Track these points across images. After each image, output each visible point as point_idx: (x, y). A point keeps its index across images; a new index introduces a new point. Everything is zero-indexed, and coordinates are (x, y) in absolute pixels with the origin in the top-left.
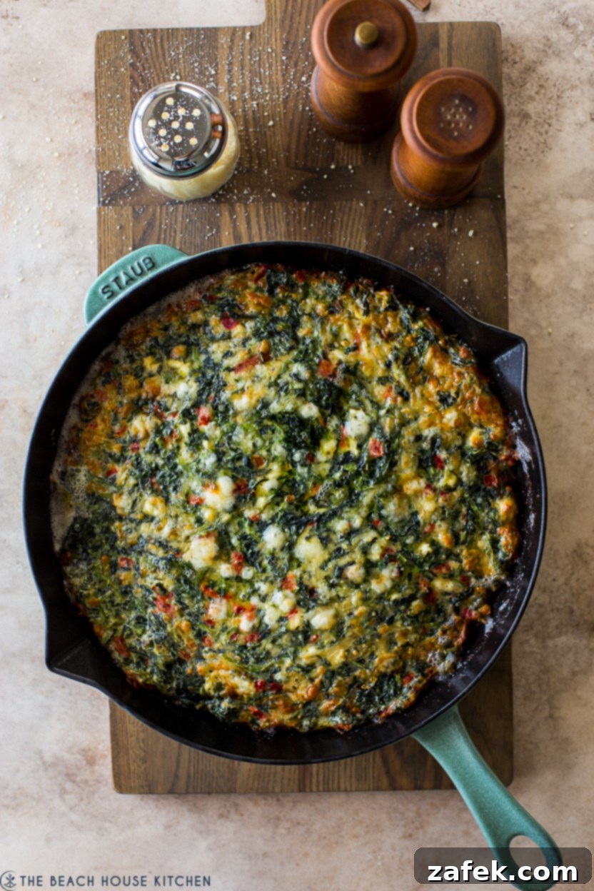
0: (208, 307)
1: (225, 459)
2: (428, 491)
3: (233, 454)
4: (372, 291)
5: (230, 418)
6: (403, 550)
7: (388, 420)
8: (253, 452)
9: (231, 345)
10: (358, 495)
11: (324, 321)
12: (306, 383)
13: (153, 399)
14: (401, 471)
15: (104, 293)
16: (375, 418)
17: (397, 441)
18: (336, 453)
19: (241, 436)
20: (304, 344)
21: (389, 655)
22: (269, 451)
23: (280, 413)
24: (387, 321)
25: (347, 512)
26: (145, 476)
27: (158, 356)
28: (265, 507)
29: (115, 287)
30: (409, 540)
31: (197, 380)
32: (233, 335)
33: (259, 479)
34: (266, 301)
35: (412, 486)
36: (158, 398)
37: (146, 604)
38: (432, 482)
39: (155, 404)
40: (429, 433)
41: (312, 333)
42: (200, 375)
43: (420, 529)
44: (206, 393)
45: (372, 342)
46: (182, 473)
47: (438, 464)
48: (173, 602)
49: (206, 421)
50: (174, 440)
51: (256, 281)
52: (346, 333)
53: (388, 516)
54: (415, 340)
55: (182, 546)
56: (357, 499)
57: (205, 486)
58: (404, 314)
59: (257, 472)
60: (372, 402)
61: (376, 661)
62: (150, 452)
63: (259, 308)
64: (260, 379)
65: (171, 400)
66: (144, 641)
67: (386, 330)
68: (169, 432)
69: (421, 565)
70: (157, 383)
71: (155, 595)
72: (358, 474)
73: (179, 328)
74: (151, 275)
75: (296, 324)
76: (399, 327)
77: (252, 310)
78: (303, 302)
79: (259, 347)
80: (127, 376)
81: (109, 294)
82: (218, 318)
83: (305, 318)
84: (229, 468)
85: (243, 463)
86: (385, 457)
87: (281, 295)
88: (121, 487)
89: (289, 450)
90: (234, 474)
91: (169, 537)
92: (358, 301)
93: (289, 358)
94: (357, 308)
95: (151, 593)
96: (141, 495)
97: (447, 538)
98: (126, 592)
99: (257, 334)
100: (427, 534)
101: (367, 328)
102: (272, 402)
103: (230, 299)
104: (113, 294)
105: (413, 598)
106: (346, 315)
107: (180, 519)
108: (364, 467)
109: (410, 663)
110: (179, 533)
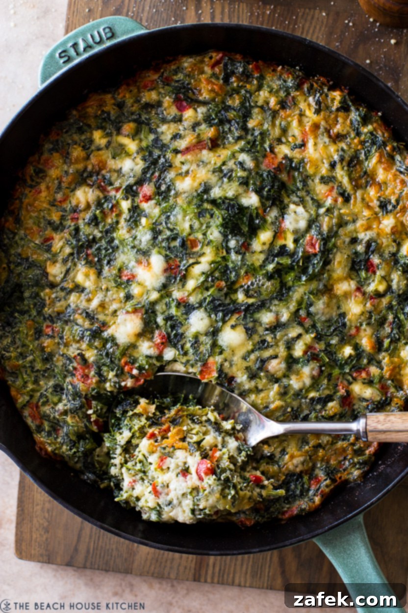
0: (163, 88)
1: (160, 238)
2: (357, 294)
3: (168, 233)
4: (326, 90)
5: (171, 198)
6: (326, 350)
7: (327, 219)
8: (190, 235)
9: (181, 128)
10: (289, 289)
11: (275, 114)
12: (250, 171)
13: (98, 174)
14: (333, 271)
15: (61, 57)
16: (314, 216)
17: (333, 240)
18: (272, 244)
19: (180, 217)
20: (252, 135)
21: (299, 453)
22: (204, 234)
23: (220, 198)
24: (337, 121)
25: (275, 305)
26: (82, 246)
27: (108, 131)
28: (194, 290)
29: (72, 52)
30: (334, 341)
31: (144, 159)
32: (184, 118)
33: (191, 261)
34: (221, 88)
35: (343, 287)
36: (104, 172)
37: (66, 373)
38: (362, 286)
39: (100, 177)
40: (364, 236)
41: (262, 125)
42: (147, 154)
43: (346, 331)
44: (151, 172)
45: (319, 140)
46: (118, 247)
47: (370, 268)
48: (92, 373)
49: (148, 199)
50: (114, 214)
51: (213, 67)
52: (295, 129)
53: (317, 314)
54: (363, 143)
55: (108, 319)
56: (288, 293)
57: (139, 262)
58: (354, 115)
59: (190, 255)
60: (312, 199)
61: (287, 457)
62: (89, 224)
63: (213, 95)
64: (205, 164)
65: (116, 175)
66: (59, 410)
67: (335, 131)
68: (110, 206)
69: (342, 367)
70: (104, 157)
71: (75, 364)
72: (291, 268)
73: (132, 106)
74: (108, 44)
75: (246, 115)
76: (348, 128)
77: (205, 95)
78: (257, 93)
79: (209, 132)
80: (75, 146)
81: (66, 59)
82: (172, 100)
83: (256, 110)
84: (164, 247)
85: (177, 243)
86: (320, 254)
87: (235, 85)
88: (55, 255)
89: (225, 236)
90: (168, 253)
91: (97, 309)
92: (311, 99)
93: (237, 147)
94: (309, 105)
95: (71, 362)
96: (75, 265)
97: (371, 342)
98: (48, 359)
99: (208, 120)
100: (352, 337)
101: (316, 126)
102: (214, 187)
103: (187, 82)
104: (69, 59)
105: (330, 398)
106: (297, 112)
107: (109, 293)
108: (298, 262)
109: (319, 465)
110: (107, 306)
